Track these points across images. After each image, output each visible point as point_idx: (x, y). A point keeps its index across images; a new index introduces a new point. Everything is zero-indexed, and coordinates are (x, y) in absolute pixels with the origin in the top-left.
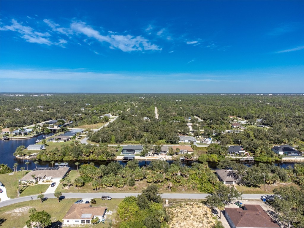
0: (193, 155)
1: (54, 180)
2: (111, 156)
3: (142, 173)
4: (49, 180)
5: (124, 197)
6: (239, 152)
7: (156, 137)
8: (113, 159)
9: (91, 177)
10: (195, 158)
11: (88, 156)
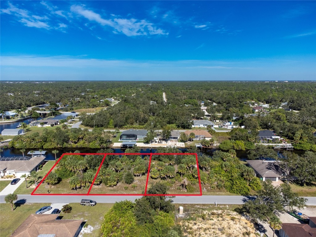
0: (212, 141)
1: (18, 175)
2: (106, 142)
3: (144, 165)
4: (12, 175)
5: (115, 202)
6: (271, 138)
7: (164, 120)
8: (108, 146)
9: (71, 171)
10: (215, 145)
11: (75, 143)
